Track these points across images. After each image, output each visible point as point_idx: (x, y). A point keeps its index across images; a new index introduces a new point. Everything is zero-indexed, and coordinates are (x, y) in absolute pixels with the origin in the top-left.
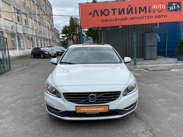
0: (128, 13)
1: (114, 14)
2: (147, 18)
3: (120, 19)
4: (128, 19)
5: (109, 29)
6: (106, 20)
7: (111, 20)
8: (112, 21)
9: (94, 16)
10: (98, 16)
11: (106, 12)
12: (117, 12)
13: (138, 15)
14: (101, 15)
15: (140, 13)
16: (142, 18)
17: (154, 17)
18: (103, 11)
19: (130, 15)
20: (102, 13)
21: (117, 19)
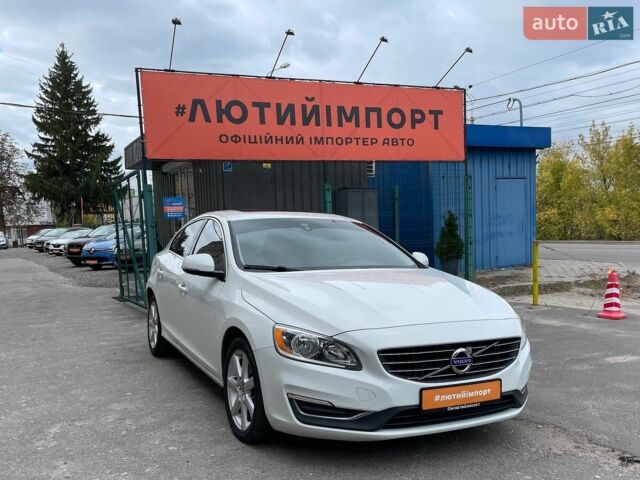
0: (306, 122)
1: (262, 121)
2: (360, 141)
3: (282, 140)
4: (307, 140)
5: (230, 170)
6: (236, 139)
7: (253, 140)
8: (256, 142)
9: (192, 119)
10: (208, 119)
11: (236, 112)
12: (271, 114)
13: (334, 131)
14: (220, 120)
15: (340, 125)
16: (348, 141)
17: (380, 142)
18: (223, 107)
19: (312, 130)
20: (223, 112)
21: (271, 137)
